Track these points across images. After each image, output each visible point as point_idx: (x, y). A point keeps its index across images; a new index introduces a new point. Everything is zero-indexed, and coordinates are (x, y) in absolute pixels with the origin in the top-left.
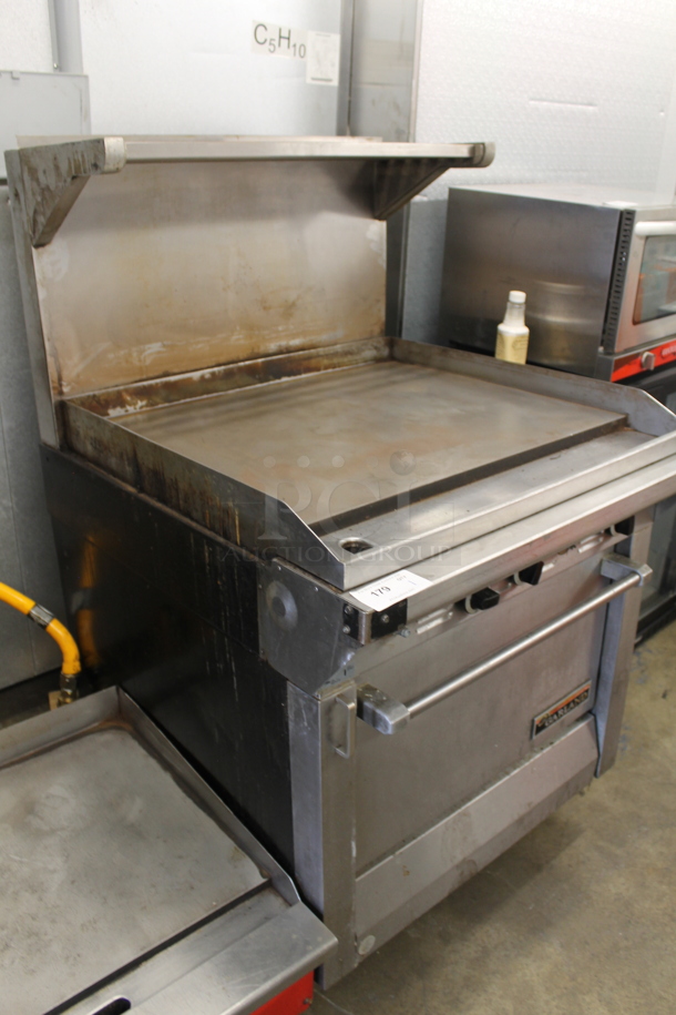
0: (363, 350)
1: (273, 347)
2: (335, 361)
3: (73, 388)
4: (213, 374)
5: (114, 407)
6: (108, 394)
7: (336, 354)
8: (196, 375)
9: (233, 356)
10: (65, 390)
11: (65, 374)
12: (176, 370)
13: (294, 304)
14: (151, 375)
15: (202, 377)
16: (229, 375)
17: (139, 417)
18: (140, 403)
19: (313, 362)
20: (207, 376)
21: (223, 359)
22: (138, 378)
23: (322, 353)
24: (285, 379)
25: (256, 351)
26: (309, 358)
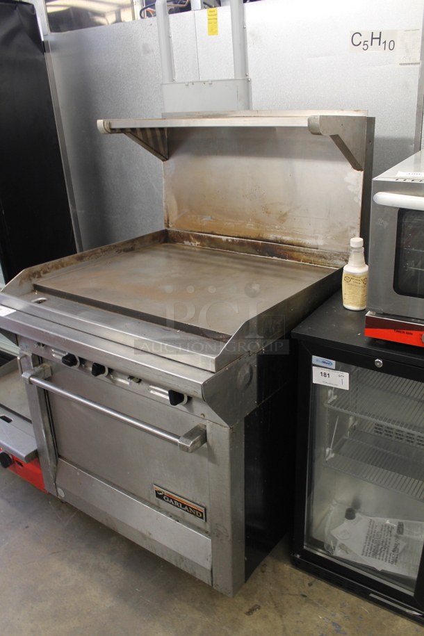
0: (336, 259)
1: (272, 237)
2: (312, 259)
3: (173, 226)
4: (233, 240)
5: (186, 240)
6: (184, 233)
7: (312, 254)
8: (224, 238)
9: (247, 235)
10: (170, 226)
11: (170, 219)
12: (217, 233)
13: (286, 214)
14: (206, 231)
15: (227, 240)
16: (241, 244)
17: (197, 249)
18: (197, 243)
19: (295, 254)
20: (230, 241)
21: (241, 235)
22: (200, 231)
23: (302, 251)
24: (274, 258)
25: (261, 236)
26: (293, 251)
